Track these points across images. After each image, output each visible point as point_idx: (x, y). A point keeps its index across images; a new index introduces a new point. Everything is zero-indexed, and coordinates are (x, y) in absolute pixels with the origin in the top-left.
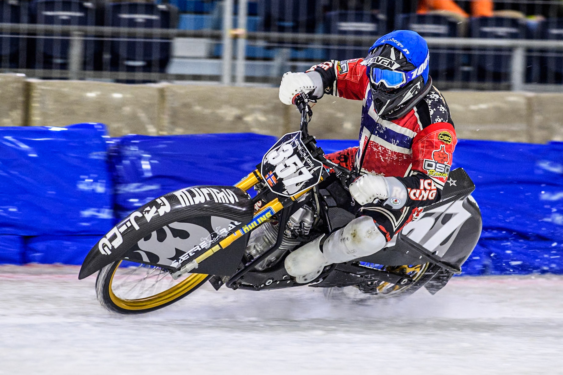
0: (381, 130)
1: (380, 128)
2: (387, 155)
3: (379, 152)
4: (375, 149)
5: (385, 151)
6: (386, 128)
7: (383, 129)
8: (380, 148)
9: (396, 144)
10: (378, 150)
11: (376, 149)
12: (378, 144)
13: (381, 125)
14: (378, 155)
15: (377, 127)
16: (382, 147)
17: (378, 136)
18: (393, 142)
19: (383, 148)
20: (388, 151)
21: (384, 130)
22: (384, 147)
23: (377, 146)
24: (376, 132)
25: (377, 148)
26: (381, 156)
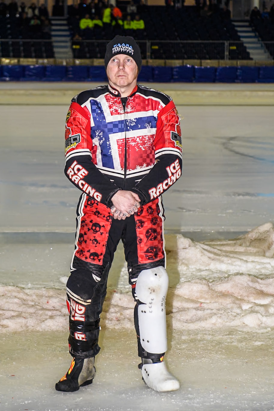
0: (132, 123)
1: (130, 122)
2: (146, 142)
3: (138, 144)
4: (133, 144)
5: (143, 139)
6: (136, 119)
7: (133, 122)
8: (138, 140)
9: (150, 127)
10: (136, 143)
11: (135, 143)
12: (134, 137)
13: (129, 120)
14: (138, 147)
15: (127, 123)
16: (139, 137)
17: (131, 130)
18: (148, 126)
19: (141, 138)
20: (145, 137)
21: (135, 122)
22: (141, 136)
23: (134, 140)
24: (128, 128)
25: (135, 141)
26: (141, 147)
